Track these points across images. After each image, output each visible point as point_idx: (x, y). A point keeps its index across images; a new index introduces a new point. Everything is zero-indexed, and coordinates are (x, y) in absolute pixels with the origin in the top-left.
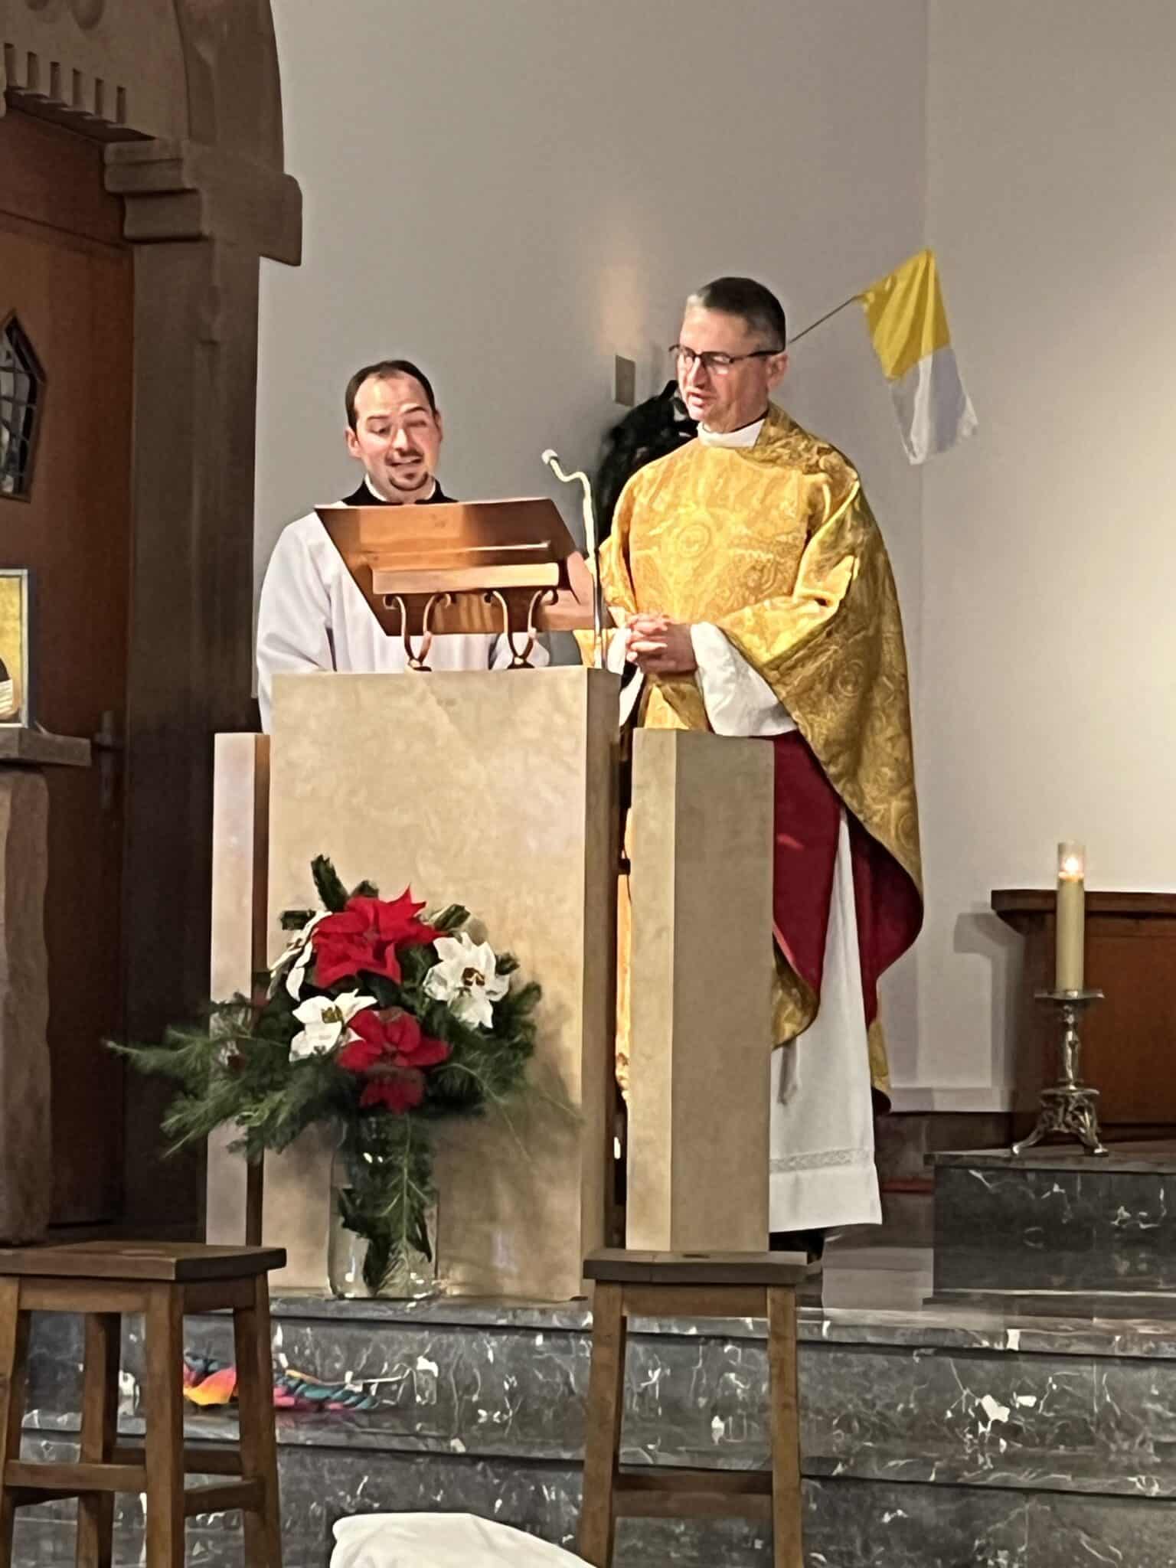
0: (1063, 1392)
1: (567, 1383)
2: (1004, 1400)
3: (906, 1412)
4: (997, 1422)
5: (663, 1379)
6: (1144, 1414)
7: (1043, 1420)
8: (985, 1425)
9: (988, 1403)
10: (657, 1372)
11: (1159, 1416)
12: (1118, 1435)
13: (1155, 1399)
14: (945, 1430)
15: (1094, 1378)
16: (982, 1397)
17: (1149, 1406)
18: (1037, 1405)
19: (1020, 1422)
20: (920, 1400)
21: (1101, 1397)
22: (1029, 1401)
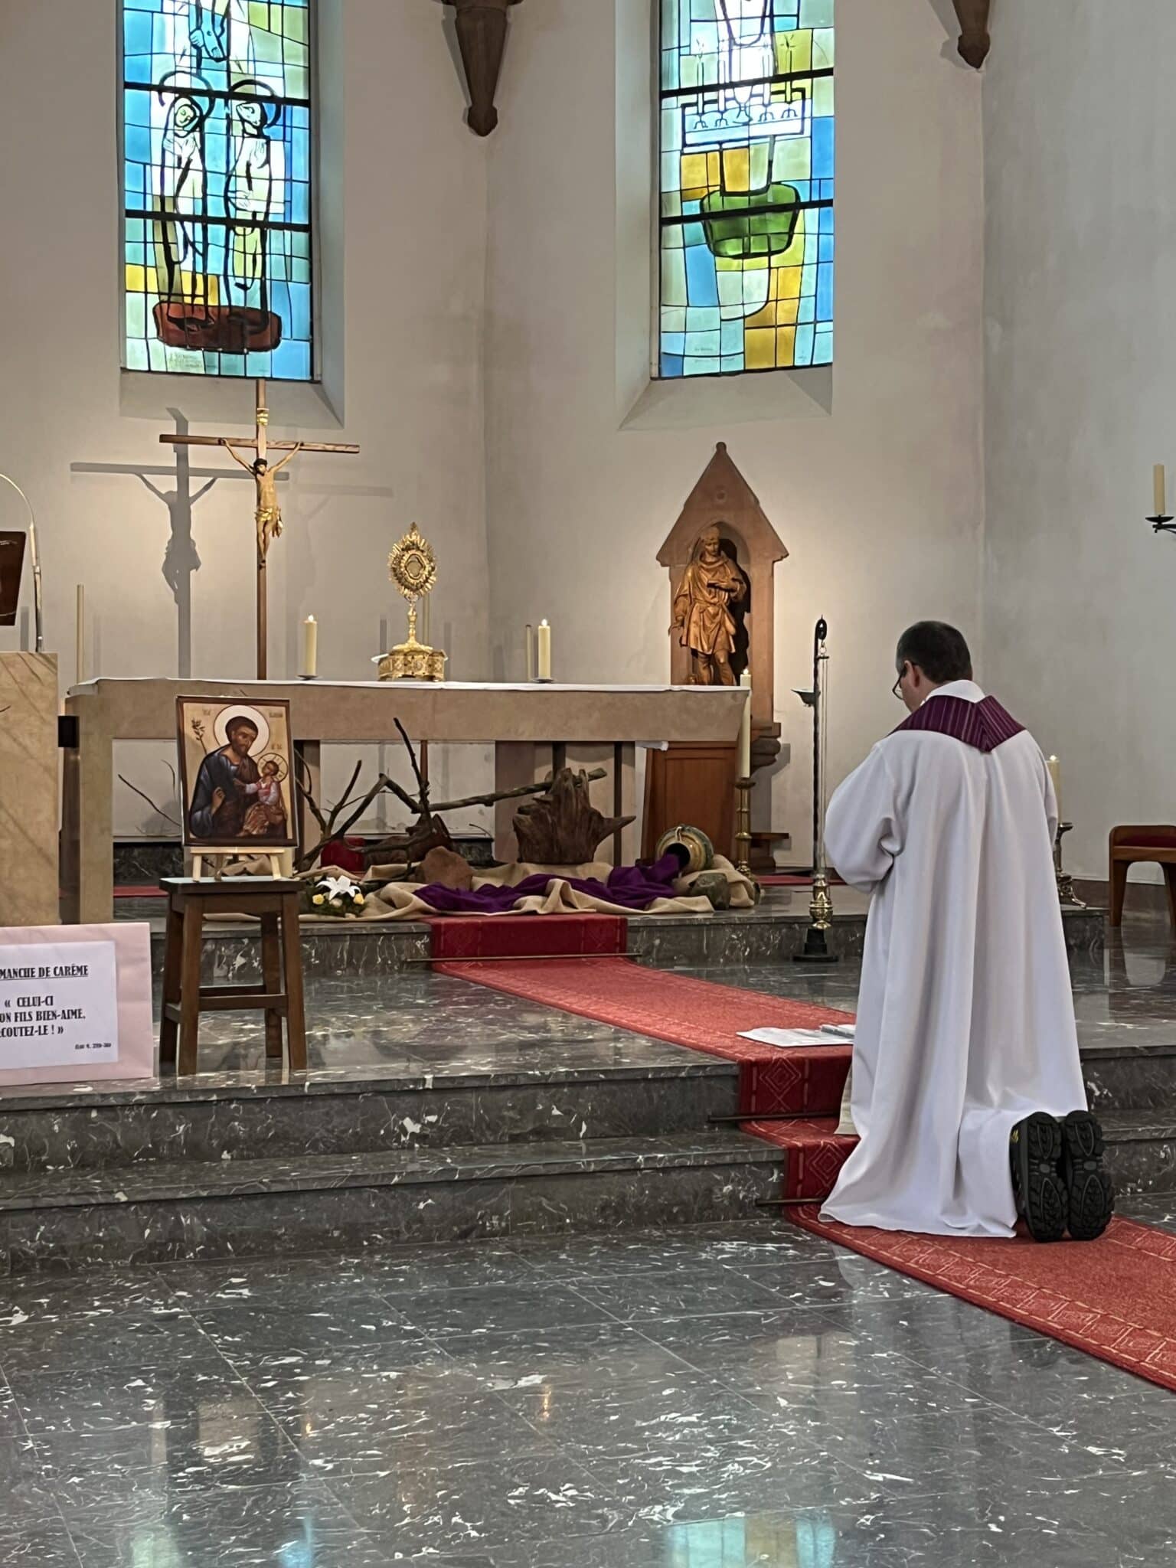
0: (453, 1111)
1: (115, 1141)
2: (416, 1120)
3: (356, 1134)
4: (413, 1134)
5: (186, 1131)
6: (502, 1118)
7: (441, 1129)
8: (405, 1136)
9: (408, 1123)
10: (182, 1127)
11: (511, 1118)
12: (488, 1133)
13: (509, 1109)
14: (380, 1142)
15: (473, 1101)
16: (403, 1119)
17: (506, 1113)
18: (437, 1121)
19: (428, 1131)
20: (363, 1125)
21: (477, 1110)
22: (433, 1118)
